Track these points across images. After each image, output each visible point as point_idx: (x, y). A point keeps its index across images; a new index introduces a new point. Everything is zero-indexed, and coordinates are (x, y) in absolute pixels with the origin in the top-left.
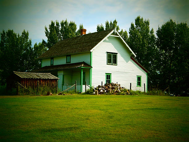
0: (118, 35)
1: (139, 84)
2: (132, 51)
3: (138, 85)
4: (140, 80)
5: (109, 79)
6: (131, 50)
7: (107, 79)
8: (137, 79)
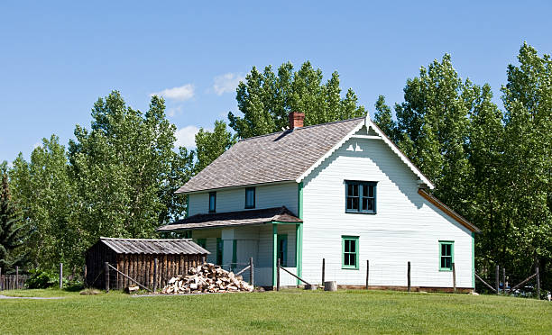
0: (377, 135)
1: (447, 262)
2: (419, 174)
3: (443, 266)
4: (449, 253)
5: (353, 250)
6: (416, 171)
7: (347, 250)
8: (438, 249)
